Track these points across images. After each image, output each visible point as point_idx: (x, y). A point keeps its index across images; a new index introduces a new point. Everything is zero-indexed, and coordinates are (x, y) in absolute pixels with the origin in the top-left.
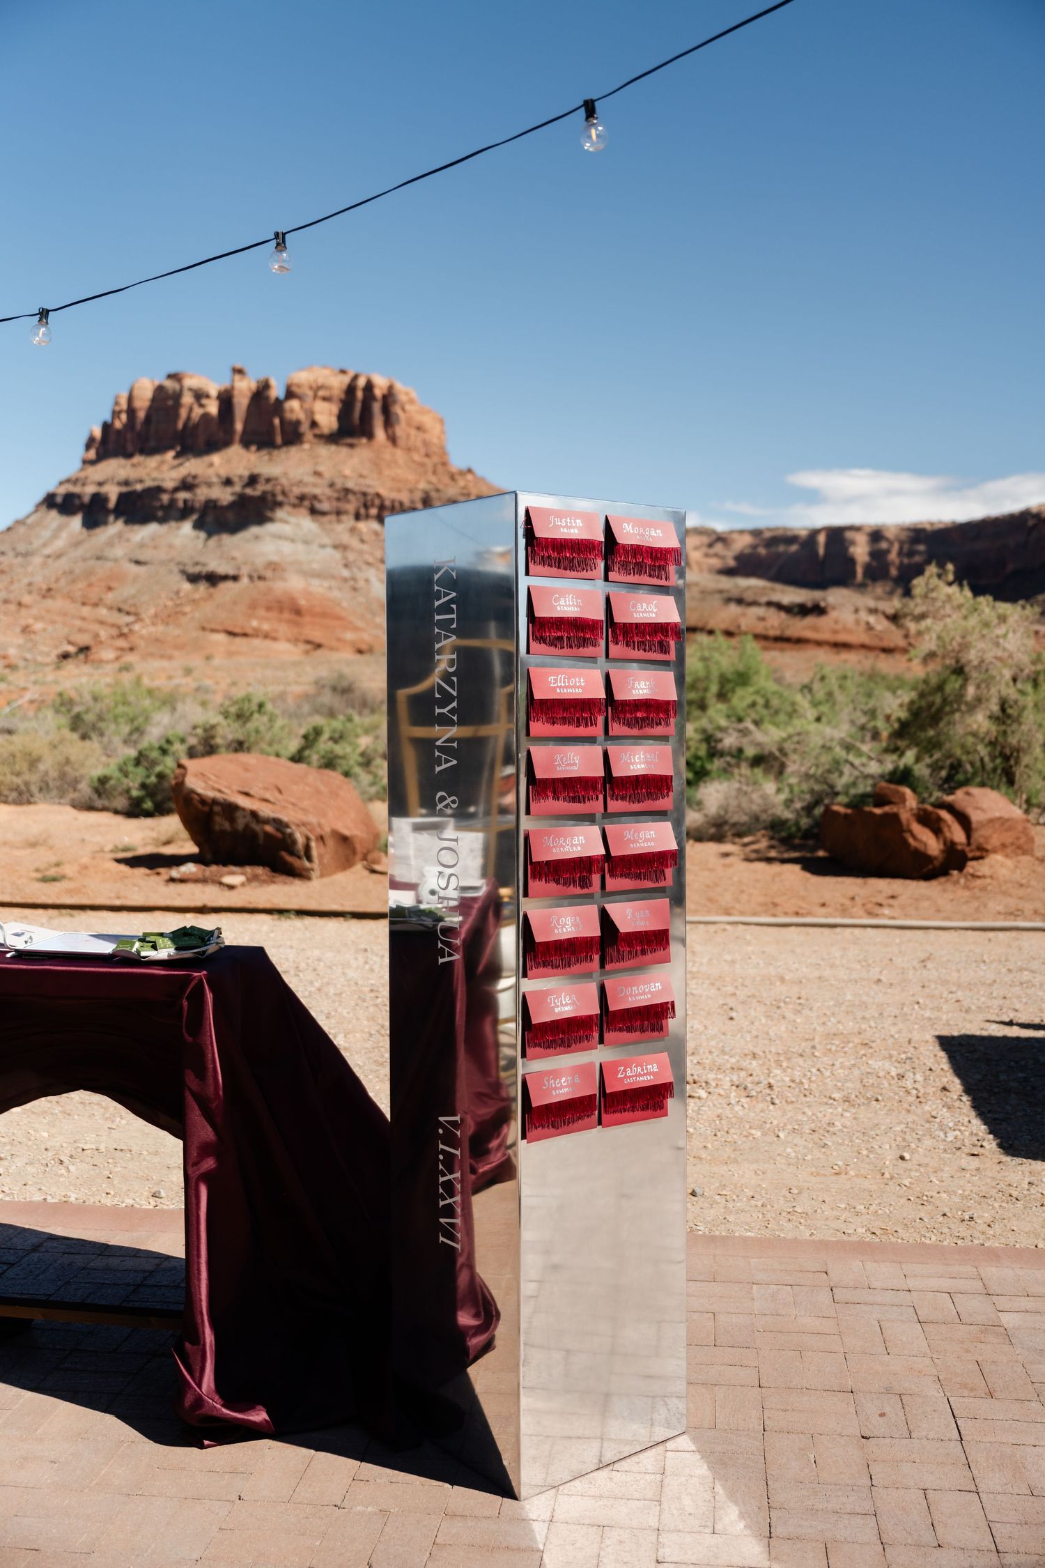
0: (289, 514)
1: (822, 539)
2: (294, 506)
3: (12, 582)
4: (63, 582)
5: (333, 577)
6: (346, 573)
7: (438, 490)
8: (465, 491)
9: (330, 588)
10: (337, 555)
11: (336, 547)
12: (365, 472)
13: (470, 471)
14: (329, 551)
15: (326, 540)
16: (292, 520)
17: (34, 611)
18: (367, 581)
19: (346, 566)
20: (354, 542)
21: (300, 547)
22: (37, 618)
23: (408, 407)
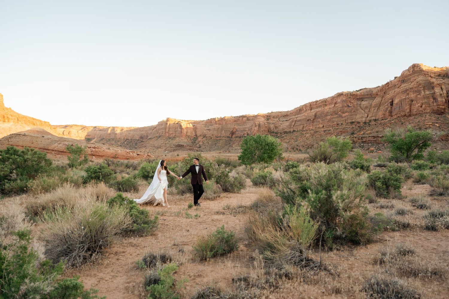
8: (7, 113)
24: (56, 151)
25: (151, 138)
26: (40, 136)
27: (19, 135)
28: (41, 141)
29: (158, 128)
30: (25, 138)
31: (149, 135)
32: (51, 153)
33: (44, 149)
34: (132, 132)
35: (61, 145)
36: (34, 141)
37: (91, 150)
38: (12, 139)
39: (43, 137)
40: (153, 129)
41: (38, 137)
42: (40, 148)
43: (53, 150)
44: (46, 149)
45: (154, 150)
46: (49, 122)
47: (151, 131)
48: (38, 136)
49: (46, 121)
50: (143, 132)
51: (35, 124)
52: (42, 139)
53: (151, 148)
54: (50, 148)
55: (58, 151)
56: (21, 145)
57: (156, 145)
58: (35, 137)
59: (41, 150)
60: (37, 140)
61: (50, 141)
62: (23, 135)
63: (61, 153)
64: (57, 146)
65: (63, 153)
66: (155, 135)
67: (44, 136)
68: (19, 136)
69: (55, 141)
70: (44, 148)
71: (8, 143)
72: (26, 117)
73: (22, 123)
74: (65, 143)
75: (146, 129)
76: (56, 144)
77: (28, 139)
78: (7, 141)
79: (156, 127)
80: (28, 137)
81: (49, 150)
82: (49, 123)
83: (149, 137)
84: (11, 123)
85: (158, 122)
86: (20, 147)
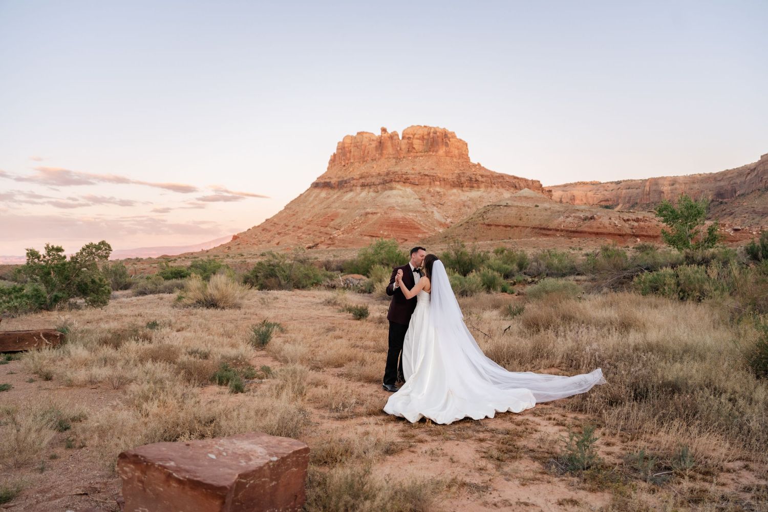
0: (402, 186)
1: (648, 183)
2: (404, 183)
3: (297, 219)
4: (315, 218)
5: (418, 211)
6: (424, 210)
7: (463, 173)
8: (475, 173)
9: (416, 216)
10: (421, 202)
11: (420, 199)
12: (433, 167)
13: (479, 164)
14: (418, 200)
15: (417, 197)
16: (403, 189)
17: (303, 230)
18: (433, 212)
19: (424, 206)
20: (428, 196)
21: (405, 200)
22: (303, 233)
23: (451, 139)
24: (562, 231)
25: (743, 195)
26: (530, 205)
27: (499, 206)
28: (535, 215)
29: (761, 169)
30: (508, 211)
31: (737, 188)
32: (554, 235)
33: (541, 229)
34: (696, 186)
35: (570, 219)
36: (523, 216)
37: (630, 225)
38: (488, 215)
39: (537, 206)
40: (749, 174)
41: (528, 208)
42: (534, 228)
43: (557, 230)
44: (544, 229)
45: (756, 220)
46: (539, 180)
47: (743, 179)
48: (528, 205)
49: (534, 179)
50: (722, 183)
51: (517, 185)
52: (536, 210)
53: (747, 215)
54: (551, 226)
55: (567, 231)
56: (502, 224)
57: (759, 209)
58: (523, 207)
59: (537, 230)
60: (528, 213)
61: (549, 213)
62: (505, 206)
63: (572, 235)
64: (564, 222)
65: (576, 235)
66: (754, 187)
67: (538, 204)
68: (498, 208)
69: (559, 212)
70: (540, 227)
71: (482, 222)
72: (502, 176)
73: (498, 188)
74: (578, 214)
75: (729, 176)
76: (561, 219)
77: (513, 211)
78: (481, 218)
79: (755, 169)
80: (513, 208)
81: (550, 230)
82: (539, 182)
83: (738, 193)
84: (482, 189)
85: (762, 157)
86: (501, 227)
